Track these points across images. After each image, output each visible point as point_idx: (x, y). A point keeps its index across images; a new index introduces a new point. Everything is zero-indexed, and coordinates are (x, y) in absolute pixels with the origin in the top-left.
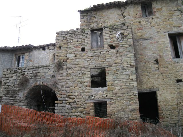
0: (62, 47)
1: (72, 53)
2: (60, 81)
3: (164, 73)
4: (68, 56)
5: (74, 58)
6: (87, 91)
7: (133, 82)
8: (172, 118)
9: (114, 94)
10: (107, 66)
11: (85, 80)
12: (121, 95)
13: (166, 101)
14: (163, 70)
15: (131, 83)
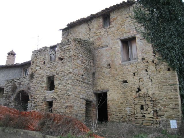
0: (34, 62)
1: (39, 66)
2: (31, 87)
5: (39, 70)
6: (43, 93)
8: (117, 115)
10: (56, 75)
11: (43, 86)
14: (113, 73)
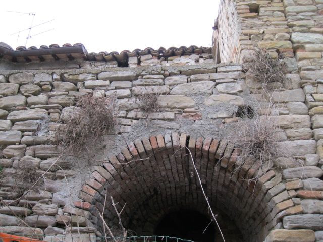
0: (262, 10)
1: (312, 29)
2: (283, 135)
4: (297, 37)
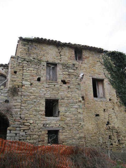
0: (17, 73)
1: (28, 81)
3: (87, 108)
4: (24, 82)
5: (30, 86)
6: (42, 119)
7: (80, 115)
9: (66, 124)
10: (60, 99)
11: (40, 109)
12: (71, 125)
13: (88, 130)
14: (87, 106)
15: (79, 115)
